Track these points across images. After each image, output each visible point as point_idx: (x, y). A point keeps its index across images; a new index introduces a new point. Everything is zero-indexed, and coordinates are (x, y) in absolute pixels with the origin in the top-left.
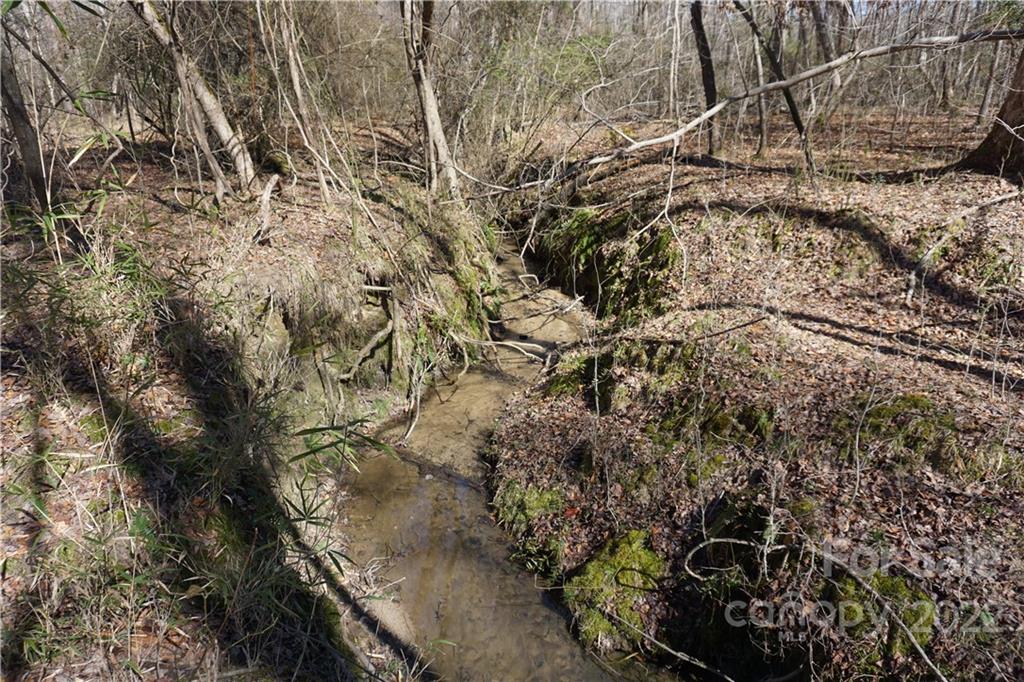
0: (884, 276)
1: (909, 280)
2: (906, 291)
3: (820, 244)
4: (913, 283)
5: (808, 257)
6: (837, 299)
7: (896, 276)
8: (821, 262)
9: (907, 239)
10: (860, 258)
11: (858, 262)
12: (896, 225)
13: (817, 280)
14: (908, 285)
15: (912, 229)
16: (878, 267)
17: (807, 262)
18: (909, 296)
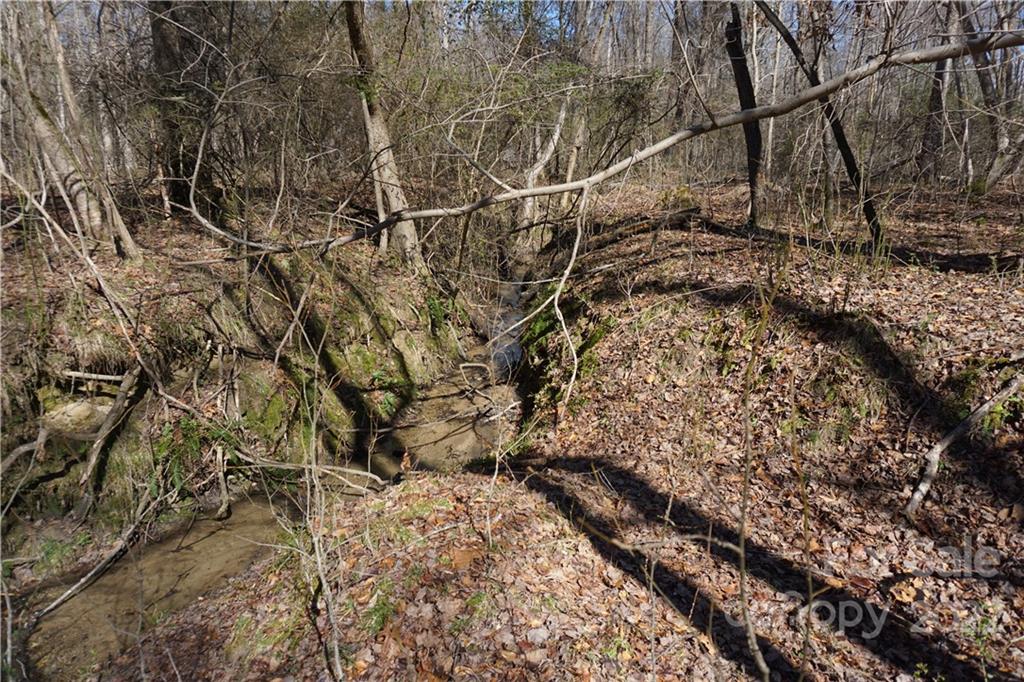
0: (881, 446)
1: (927, 462)
2: (915, 484)
3: (784, 370)
4: (933, 469)
5: (759, 391)
6: (779, 480)
7: (902, 450)
8: (776, 405)
9: (943, 379)
10: (845, 404)
11: (840, 411)
12: (927, 350)
13: (758, 437)
14: (922, 471)
15: (957, 359)
16: (875, 427)
17: (754, 401)
18: (918, 496)
